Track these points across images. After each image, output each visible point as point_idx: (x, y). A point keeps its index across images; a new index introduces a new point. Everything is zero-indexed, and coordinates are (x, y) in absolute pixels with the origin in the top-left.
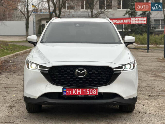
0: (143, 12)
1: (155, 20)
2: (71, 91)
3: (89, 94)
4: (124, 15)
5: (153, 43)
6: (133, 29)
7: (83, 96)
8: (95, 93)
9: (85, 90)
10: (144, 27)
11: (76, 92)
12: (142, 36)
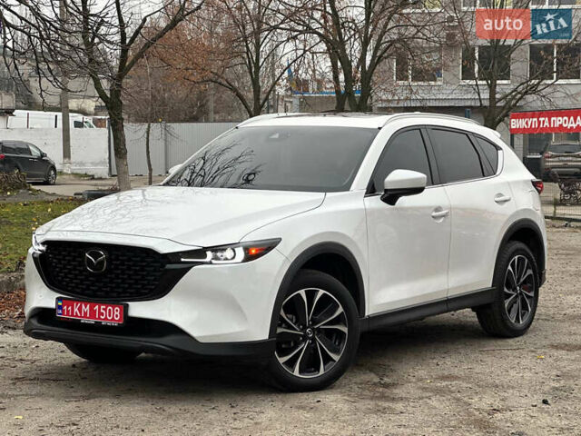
2: (70, 308)
3: (106, 319)
7: (92, 321)
8: (117, 316)
9: (97, 307)
11: (80, 309)
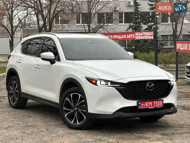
0: (149, 26)
1: (162, 36)
2: (144, 104)
4: (126, 30)
5: (162, 62)
6: (137, 46)
7: (153, 107)
8: (161, 104)
10: (150, 43)
12: (148, 54)
